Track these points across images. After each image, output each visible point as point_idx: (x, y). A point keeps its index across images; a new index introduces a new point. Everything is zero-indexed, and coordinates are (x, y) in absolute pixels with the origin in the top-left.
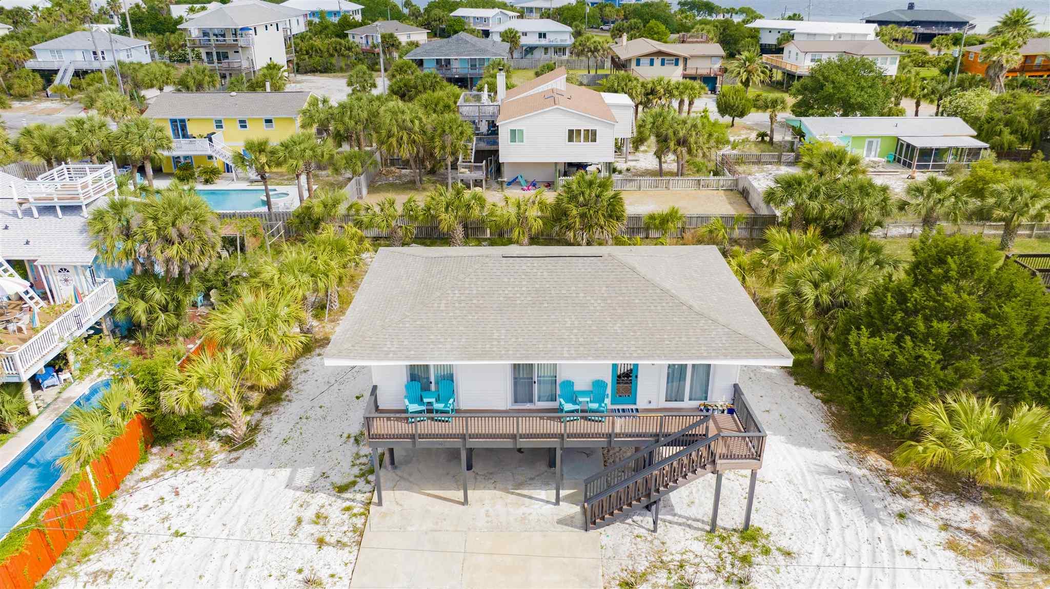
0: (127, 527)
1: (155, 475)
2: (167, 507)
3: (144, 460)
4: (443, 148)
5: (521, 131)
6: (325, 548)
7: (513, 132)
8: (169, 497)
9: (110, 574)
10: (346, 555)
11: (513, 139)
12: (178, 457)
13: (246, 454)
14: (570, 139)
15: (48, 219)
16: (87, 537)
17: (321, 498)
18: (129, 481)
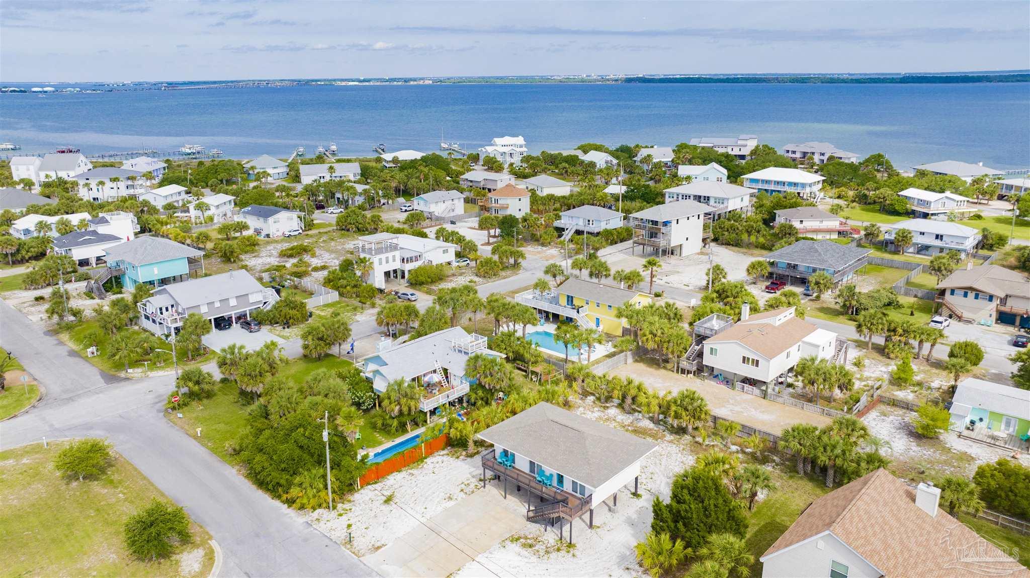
0: (425, 466)
1: (443, 455)
2: (437, 465)
3: (443, 449)
4: (667, 349)
5: (716, 350)
6: (462, 493)
7: (712, 349)
8: (440, 462)
9: (413, 475)
10: (464, 496)
11: (711, 353)
12: (453, 452)
13: (469, 459)
14: (744, 362)
15: (460, 354)
16: (416, 464)
17: (474, 480)
18: (436, 454)
